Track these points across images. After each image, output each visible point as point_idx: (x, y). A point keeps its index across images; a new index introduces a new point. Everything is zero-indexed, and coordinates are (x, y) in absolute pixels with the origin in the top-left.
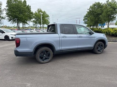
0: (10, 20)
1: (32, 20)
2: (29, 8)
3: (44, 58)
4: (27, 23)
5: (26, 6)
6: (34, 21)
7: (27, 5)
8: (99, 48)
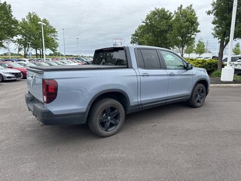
2: (6, 9)
3: (108, 124)
4: (3, 46)
6: (19, 41)
7: (2, 2)
8: (199, 96)
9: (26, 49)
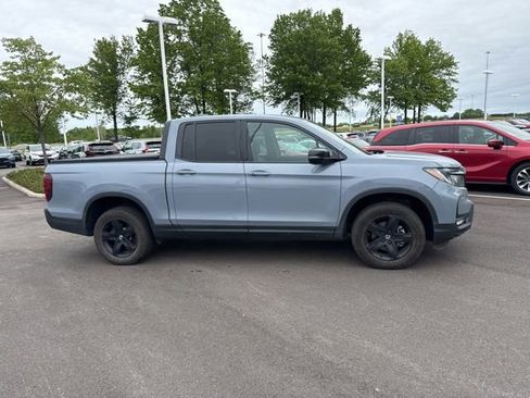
0: (278, 101)
1: (364, 92)
2: (350, 39)
4: (344, 108)
5: (338, 31)
6: (373, 96)
7: (344, 28)
8: (388, 237)
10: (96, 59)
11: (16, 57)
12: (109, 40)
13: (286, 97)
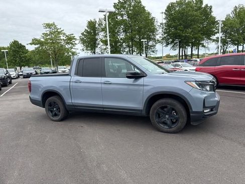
1: (214, 37)
3: (54, 113)
4: (203, 46)
5: (200, 8)
7: (203, 6)
8: (167, 116)
9: (225, 47)
10: (87, 29)
11: (47, 31)
12: (93, 20)
13: (172, 42)
